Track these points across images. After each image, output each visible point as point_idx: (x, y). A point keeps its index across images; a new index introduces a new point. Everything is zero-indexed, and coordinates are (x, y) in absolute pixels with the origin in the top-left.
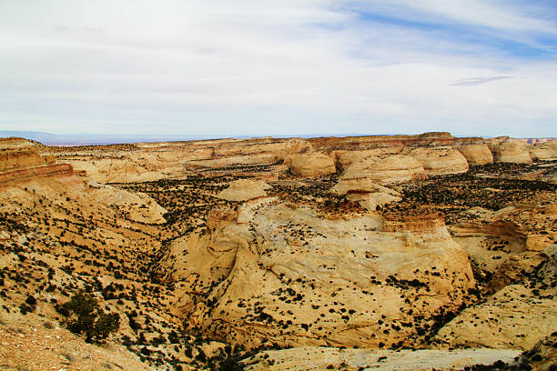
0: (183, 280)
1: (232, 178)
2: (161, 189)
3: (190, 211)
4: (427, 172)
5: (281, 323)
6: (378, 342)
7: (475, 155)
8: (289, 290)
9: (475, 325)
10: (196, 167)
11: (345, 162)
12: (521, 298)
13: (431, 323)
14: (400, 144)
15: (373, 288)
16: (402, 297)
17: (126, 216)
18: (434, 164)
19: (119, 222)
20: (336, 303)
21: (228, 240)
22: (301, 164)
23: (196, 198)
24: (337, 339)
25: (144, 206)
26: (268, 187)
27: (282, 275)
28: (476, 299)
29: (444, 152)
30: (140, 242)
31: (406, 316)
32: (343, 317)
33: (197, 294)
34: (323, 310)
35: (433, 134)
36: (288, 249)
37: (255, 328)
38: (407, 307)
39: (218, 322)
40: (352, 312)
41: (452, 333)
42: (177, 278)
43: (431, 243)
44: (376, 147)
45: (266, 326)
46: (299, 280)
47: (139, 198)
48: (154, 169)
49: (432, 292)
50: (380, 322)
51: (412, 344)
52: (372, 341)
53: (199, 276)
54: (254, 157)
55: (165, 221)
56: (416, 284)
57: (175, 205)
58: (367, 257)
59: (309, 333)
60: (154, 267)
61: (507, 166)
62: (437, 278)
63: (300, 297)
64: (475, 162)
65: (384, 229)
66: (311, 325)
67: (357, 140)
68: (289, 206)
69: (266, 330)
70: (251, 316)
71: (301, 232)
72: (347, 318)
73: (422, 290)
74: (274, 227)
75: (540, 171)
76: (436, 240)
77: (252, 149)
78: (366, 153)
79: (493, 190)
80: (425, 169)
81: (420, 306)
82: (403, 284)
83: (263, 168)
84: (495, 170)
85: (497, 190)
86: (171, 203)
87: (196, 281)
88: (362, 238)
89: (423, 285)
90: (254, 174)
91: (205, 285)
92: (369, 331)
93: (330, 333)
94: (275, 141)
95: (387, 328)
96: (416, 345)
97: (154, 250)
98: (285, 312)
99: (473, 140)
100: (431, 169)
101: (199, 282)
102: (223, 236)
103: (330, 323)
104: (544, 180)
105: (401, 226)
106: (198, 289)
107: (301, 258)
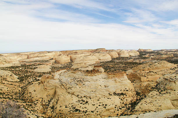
0: (37, 100)
1: (37, 65)
2: (13, 69)
3: (27, 77)
4: (99, 61)
5: (84, 111)
6: (116, 114)
7: (113, 55)
8: (82, 100)
9: (146, 104)
10: (23, 62)
11: (73, 58)
12: (156, 95)
13: (130, 106)
14: (90, 52)
15: (110, 97)
16: (120, 98)
17: (5, 79)
18: (101, 58)
19: (4, 82)
20: (100, 103)
21: (52, 85)
22: (59, 59)
23: (27, 72)
24: (103, 115)
25: (11, 76)
26: (51, 67)
27: (78, 95)
28: (140, 97)
29: (104, 54)
30: (13, 88)
31: (122, 104)
32: (104, 107)
33: (44, 105)
34: (96, 105)
35: (100, 49)
36: (78, 86)
37: (75, 114)
38: (122, 102)
39: (59, 114)
40: (106, 105)
41: (140, 108)
42: (34, 100)
43: (124, 81)
44: (83, 53)
45: (79, 113)
46: (85, 97)
47: (8, 73)
48: (9, 62)
49: (128, 96)
50: (115, 107)
51: (127, 113)
52: (114, 114)
53: (43, 99)
54: (43, 57)
55: (19, 81)
56: (122, 94)
57: (20, 75)
58: (105, 87)
59: (94, 114)
60: (23, 97)
61: (123, 58)
62: (128, 92)
63: (87, 102)
64: (113, 57)
65: (108, 78)
66: (94, 111)
67: (76, 51)
68: (72, 72)
69: (79, 115)
70: (72, 110)
71: (81, 81)
72: (105, 107)
73: (125, 96)
74: (69, 79)
75: (132, 59)
76: (125, 80)
77: (42, 55)
78: (80, 55)
79: (122, 65)
80: (99, 60)
81: (125, 101)
82: (119, 95)
83: (47, 61)
84: (120, 59)
85: (123, 65)
86: (18, 74)
87: (42, 100)
88: (102, 81)
89: (124, 94)
90: (44, 63)
91: (46, 101)
92: (113, 111)
93: (101, 113)
94: (49, 52)
95: (118, 109)
96: (128, 113)
97: (20, 91)
98: (84, 108)
99: (112, 50)
100: (100, 60)
101: (43, 101)
102: (49, 84)
103: (100, 109)
104: (134, 61)
105: (114, 76)
106: (44, 103)
107: (84, 89)
